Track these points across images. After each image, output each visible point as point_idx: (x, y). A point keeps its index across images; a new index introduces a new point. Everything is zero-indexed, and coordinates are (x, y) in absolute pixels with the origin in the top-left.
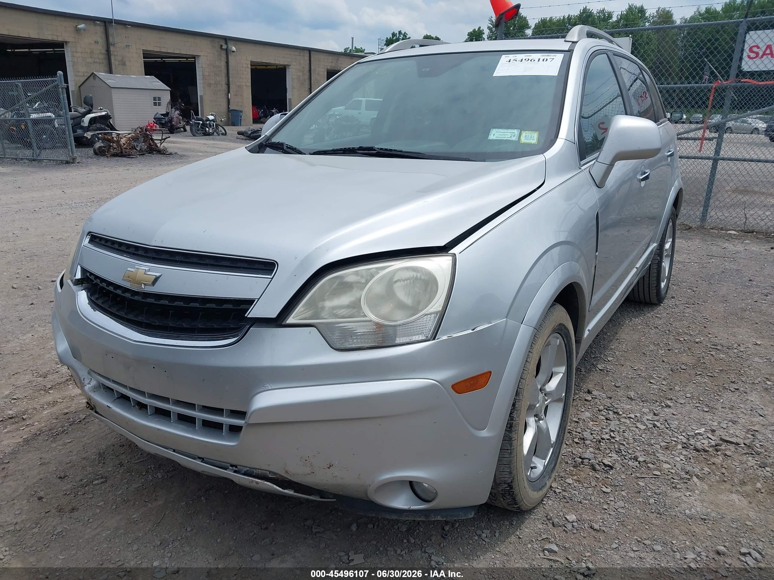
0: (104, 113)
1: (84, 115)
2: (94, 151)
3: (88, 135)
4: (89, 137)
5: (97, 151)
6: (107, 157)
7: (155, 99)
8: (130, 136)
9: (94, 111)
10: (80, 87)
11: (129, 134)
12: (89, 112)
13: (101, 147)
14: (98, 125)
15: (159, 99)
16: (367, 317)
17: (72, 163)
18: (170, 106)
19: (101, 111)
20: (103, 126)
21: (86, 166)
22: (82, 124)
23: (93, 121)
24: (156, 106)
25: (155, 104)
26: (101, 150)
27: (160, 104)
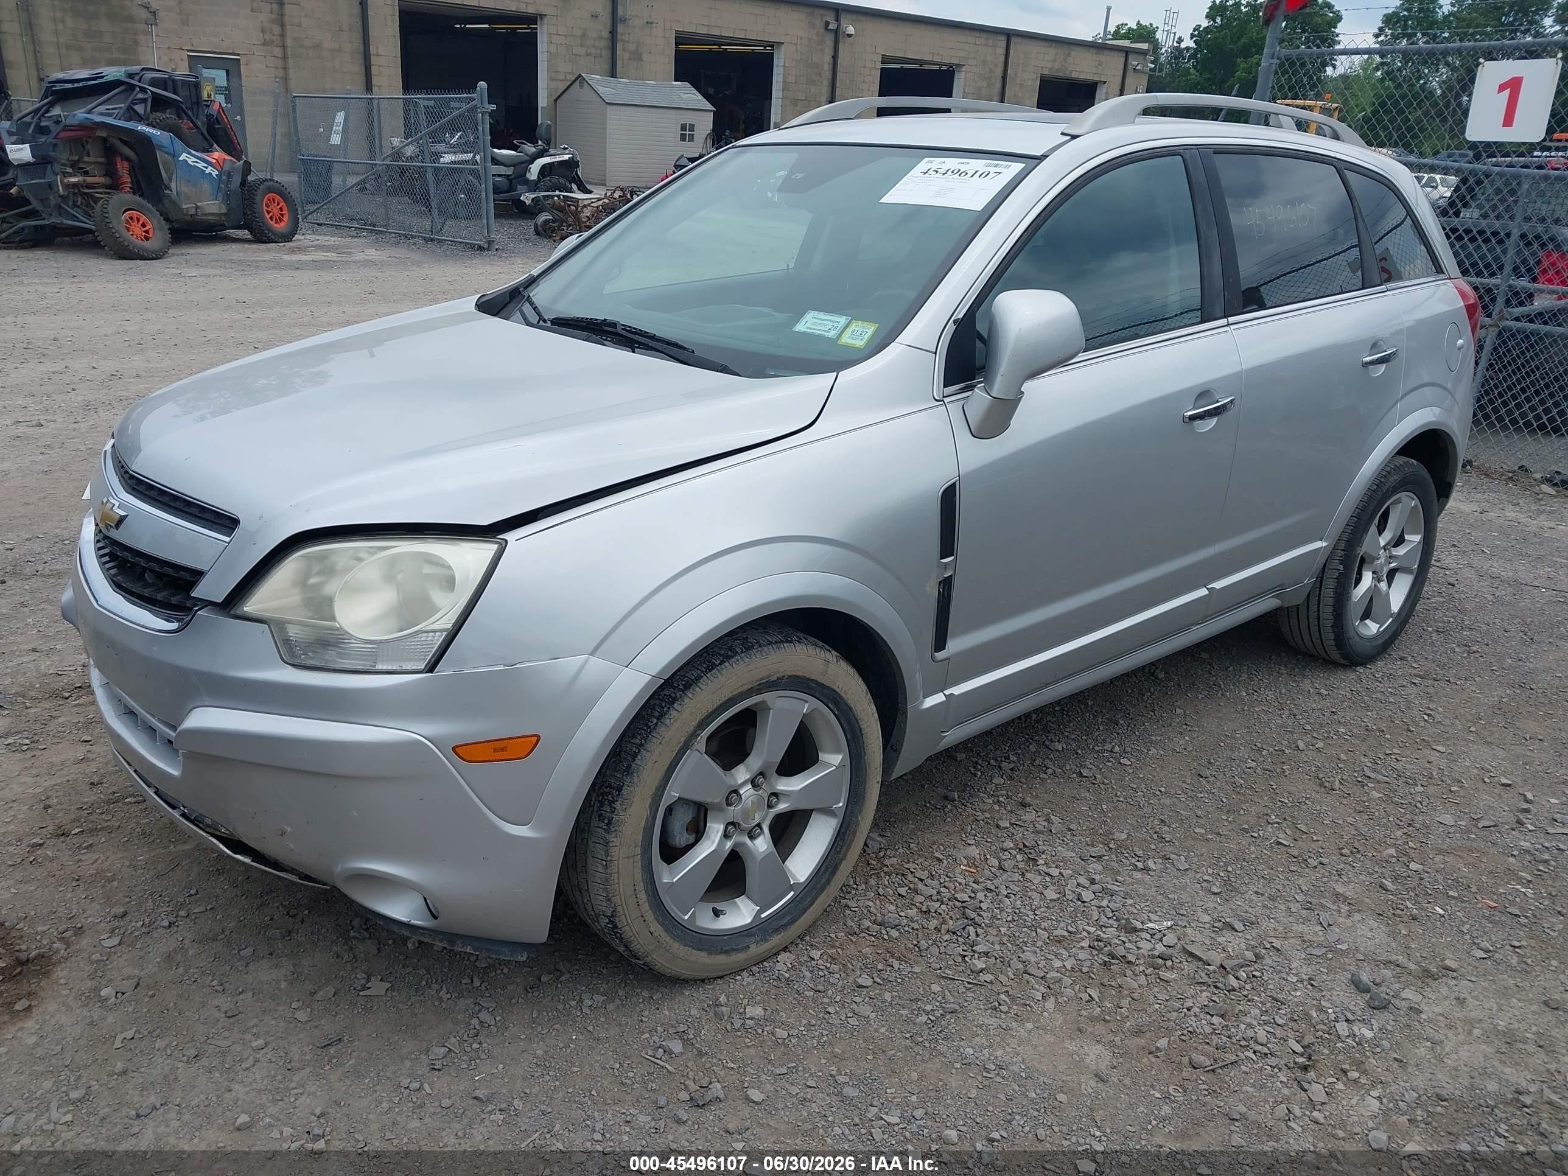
0: (566, 157)
1: (533, 159)
2: (536, 226)
3: (527, 198)
4: (528, 202)
5: (540, 229)
6: (554, 241)
7: (683, 128)
8: (600, 203)
9: (552, 151)
10: (556, 101)
11: (599, 199)
12: (541, 154)
13: (547, 221)
14: (555, 179)
15: (692, 127)
16: (336, 621)
17: (488, 249)
18: (709, 142)
19: (563, 151)
20: (562, 181)
21: (506, 257)
22: (528, 175)
23: (545, 170)
24: (685, 140)
25: (683, 138)
26: (547, 226)
27: (691, 138)
